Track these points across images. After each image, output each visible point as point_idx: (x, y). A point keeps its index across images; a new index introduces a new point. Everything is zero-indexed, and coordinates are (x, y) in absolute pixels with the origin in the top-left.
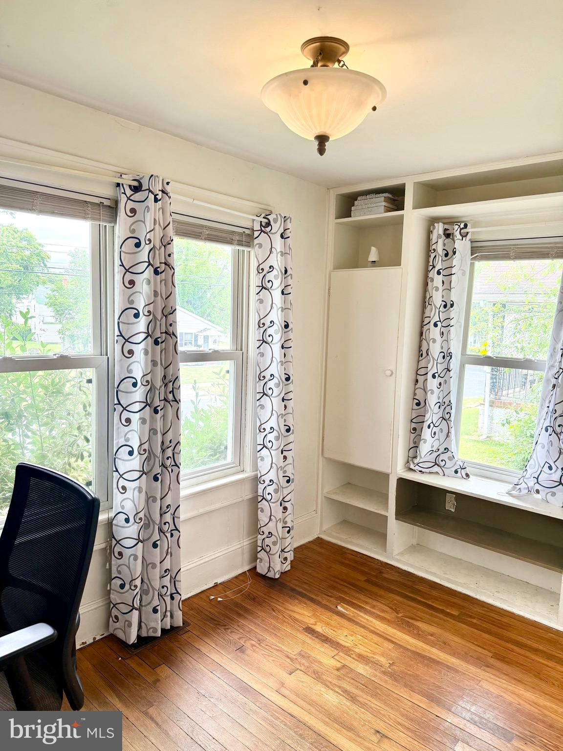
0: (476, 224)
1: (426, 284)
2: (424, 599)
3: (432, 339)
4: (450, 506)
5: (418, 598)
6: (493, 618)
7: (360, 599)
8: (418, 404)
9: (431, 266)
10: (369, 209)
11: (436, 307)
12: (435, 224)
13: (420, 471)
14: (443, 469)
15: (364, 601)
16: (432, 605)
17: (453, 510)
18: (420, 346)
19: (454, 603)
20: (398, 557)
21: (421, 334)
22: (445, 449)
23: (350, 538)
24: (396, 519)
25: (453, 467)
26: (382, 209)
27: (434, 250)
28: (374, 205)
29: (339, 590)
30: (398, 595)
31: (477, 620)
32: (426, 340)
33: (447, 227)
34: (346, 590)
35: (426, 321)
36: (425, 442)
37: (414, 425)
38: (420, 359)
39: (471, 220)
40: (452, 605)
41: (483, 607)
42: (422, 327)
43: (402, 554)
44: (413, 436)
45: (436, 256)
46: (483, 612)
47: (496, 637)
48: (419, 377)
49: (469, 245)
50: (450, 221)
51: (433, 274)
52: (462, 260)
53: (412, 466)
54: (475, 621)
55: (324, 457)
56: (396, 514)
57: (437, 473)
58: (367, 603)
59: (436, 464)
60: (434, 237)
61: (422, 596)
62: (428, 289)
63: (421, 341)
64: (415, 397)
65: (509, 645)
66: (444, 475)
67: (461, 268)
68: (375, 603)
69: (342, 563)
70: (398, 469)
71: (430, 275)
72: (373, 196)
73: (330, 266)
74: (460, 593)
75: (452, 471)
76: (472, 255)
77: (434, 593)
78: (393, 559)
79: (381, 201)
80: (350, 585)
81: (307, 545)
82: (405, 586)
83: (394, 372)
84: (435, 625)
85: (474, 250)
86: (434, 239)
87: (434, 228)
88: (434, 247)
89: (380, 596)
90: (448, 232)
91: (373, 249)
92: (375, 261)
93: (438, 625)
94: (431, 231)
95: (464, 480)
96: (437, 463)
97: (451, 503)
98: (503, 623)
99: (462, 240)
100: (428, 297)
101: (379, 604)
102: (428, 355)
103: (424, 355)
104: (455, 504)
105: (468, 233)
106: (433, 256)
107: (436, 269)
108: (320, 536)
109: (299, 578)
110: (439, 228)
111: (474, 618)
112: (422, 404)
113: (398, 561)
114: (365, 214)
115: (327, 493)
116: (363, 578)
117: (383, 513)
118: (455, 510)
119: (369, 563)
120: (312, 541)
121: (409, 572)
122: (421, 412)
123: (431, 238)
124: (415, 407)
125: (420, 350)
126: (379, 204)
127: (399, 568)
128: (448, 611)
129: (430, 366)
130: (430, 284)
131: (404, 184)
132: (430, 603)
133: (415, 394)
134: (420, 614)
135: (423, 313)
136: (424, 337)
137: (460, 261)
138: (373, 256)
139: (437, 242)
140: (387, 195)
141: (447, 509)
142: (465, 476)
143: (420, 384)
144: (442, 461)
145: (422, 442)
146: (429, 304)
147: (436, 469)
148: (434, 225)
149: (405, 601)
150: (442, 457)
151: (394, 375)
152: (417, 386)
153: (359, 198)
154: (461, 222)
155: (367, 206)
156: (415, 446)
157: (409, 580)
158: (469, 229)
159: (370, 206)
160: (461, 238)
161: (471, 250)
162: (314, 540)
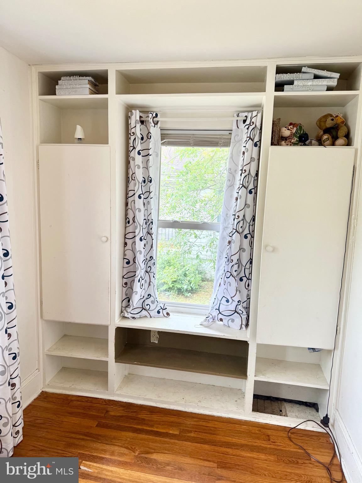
0: (164, 115)
1: (128, 163)
2: (149, 427)
3: (137, 209)
4: (154, 340)
5: (145, 428)
6: (203, 426)
7: (97, 450)
8: (128, 263)
9: (131, 147)
10: (74, 90)
11: (139, 182)
12: (133, 111)
13: (133, 318)
14: (149, 312)
15: (102, 450)
16: (157, 431)
17: (157, 342)
18: (126, 215)
19: (172, 422)
20: (118, 392)
21: (127, 204)
22: (148, 295)
23: (73, 385)
24: (116, 362)
25: (155, 308)
26: (88, 91)
27: (133, 133)
28: (79, 86)
29: (77, 446)
30: (129, 431)
31: (194, 433)
32: (132, 209)
33: (141, 114)
34: (83, 443)
35: (131, 193)
36: (136, 294)
37: (125, 280)
38: (127, 226)
39: (160, 111)
40: (171, 424)
41: (193, 418)
42: (127, 198)
43: (120, 388)
44: (125, 289)
45: (135, 139)
46: (195, 423)
47: (212, 445)
48: (127, 240)
49: (159, 132)
50: (144, 110)
51: (134, 154)
52: (155, 144)
53: (126, 315)
54: (192, 435)
55: (44, 320)
56: (116, 358)
57: (146, 316)
58: (105, 451)
59: (143, 309)
60: (133, 122)
61: (147, 425)
62: (130, 166)
63: (126, 210)
64: (125, 257)
65: (223, 449)
66: (151, 317)
67: (155, 151)
68: (113, 448)
69: (71, 414)
70: (116, 320)
71: (132, 154)
72: (77, 78)
73: (37, 140)
74: (173, 410)
75: (155, 312)
76: (162, 140)
77: (155, 417)
78: (114, 395)
79: (85, 85)
80: (86, 436)
81: (34, 404)
82: (132, 419)
83: (109, 238)
84: (166, 452)
85: (163, 136)
86: (133, 125)
87: (132, 115)
88: (133, 130)
89: (115, 438)
90: (142, 119)
91: (79, 128)
92: (81, 139)
93: (169, 451)
94: (129, 117)
95: (165, 318)
96: (144, 307)
97: (155, 337)
98: (212, 428)
99: (155, 127)
100: (131, 173)
101: (116, 448)
102: (134, 222)
103: (131, 222)
104: (158, 337)
105: (158, 121)
106: (132, 138)
107: (137, 150)
108: (44, 390)
109: (34, 447)
110: (136, 115)
111: (191, 432)
112: (132, 262)
113: (118, 395)
114: (69, 94)
115: (48, 350)
116: (94, 423)
117: (104, 359)
118: (158, 342)
119: (95, 405)
120: (37, 398)
121: (129, 403)
122: (131, 268)
123: (129, 123)
124: (126, 265)
125: (126, 217)
126: (84, 86)
127: (120, 402)
128: (171, 432)
129: (137, 231)
130: (132, 162)
131: (107, 70)
132: (156, 430)
133: (125, 255)
134: (152, 445)
135: (127, 186)
136: (129, 206)
137: (154, 144)
138: (79, 133)
139: (135, 127)
140: (90, 78)
141: (152, 342)
142: (166, 315)
143: (129, 246)
144: (147, 305)
145: (134, 294)
146: (132, 179)
147: (144, 313)
148: (131, 112)
149: (136, 435)
150: (146, 302)
151: (109, 240)
152: (126, 248)
153: (62, 78)
154: (153, 112)
155: (71, 86)
156: (127, 297)
157: (132, 412)
158: (158, 119)
159: (74, 86)
160: (153, 125)
161: (161, 137)
162: (39, 396)
